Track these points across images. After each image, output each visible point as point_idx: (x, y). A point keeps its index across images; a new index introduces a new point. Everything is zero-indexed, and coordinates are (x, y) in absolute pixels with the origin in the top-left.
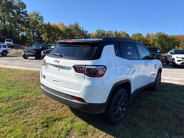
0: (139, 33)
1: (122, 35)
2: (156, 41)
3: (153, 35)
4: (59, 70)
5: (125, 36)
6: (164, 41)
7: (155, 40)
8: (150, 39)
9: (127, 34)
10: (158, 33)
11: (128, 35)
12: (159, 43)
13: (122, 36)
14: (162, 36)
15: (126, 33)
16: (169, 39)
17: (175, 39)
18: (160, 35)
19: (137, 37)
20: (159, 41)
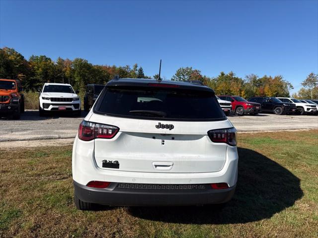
0: (45, 56)
1: (9, 56)
2: (76, 72)
3: (69, 62)
4: (163, 144)
5: (15, 59)
6: (87, 74)
7: (74, 71)
8: (65, 69)
9: (20, 55)
10: (77, 60)
11: (23, 57)
12: (80, 76)
13: (10, 58)
14: (84, 65)
15: (17, 53)
16: (94, 70)
17: (102, 72)
18: (82, 63)
19: (41, 62)
20: (79, 73)
